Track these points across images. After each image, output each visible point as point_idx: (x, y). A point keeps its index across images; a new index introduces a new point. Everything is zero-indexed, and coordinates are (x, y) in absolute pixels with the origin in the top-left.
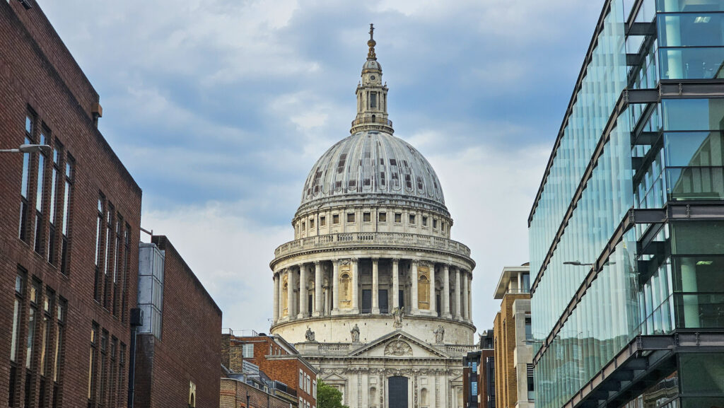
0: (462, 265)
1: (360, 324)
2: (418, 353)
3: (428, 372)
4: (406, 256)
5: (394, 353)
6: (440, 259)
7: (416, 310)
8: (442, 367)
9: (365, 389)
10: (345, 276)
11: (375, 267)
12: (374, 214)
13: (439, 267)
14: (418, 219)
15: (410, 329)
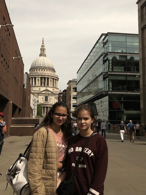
0: (57, 79)
1: (41, 87)
2: (50, 93)
3: (51, 96)
4: (48, 77)
5: (46, 92)
6: (54, 78)
7: (50, 86)
8: (54, 95)
9: (41, 98)
10: (38, 80)
11: (43, 79)
12: (43, 70)
13: (53, 79)
14: (50, 71)
15: (49, 89)
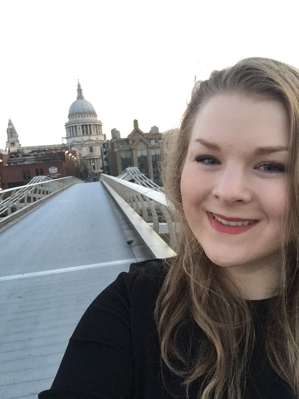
0: (100, 124)
1: (83, 137)
2: (94, 142)
3: (96, 146)
4: (90, 124)
5: (90, 143)
6: (96, 124)
7: (93, 134)
8: (98, 144)
9: (85, 150)
10: (79, 128)
11: (84, 126)
12: (83, 116)
14: (91, 116)
15: (92, 138)
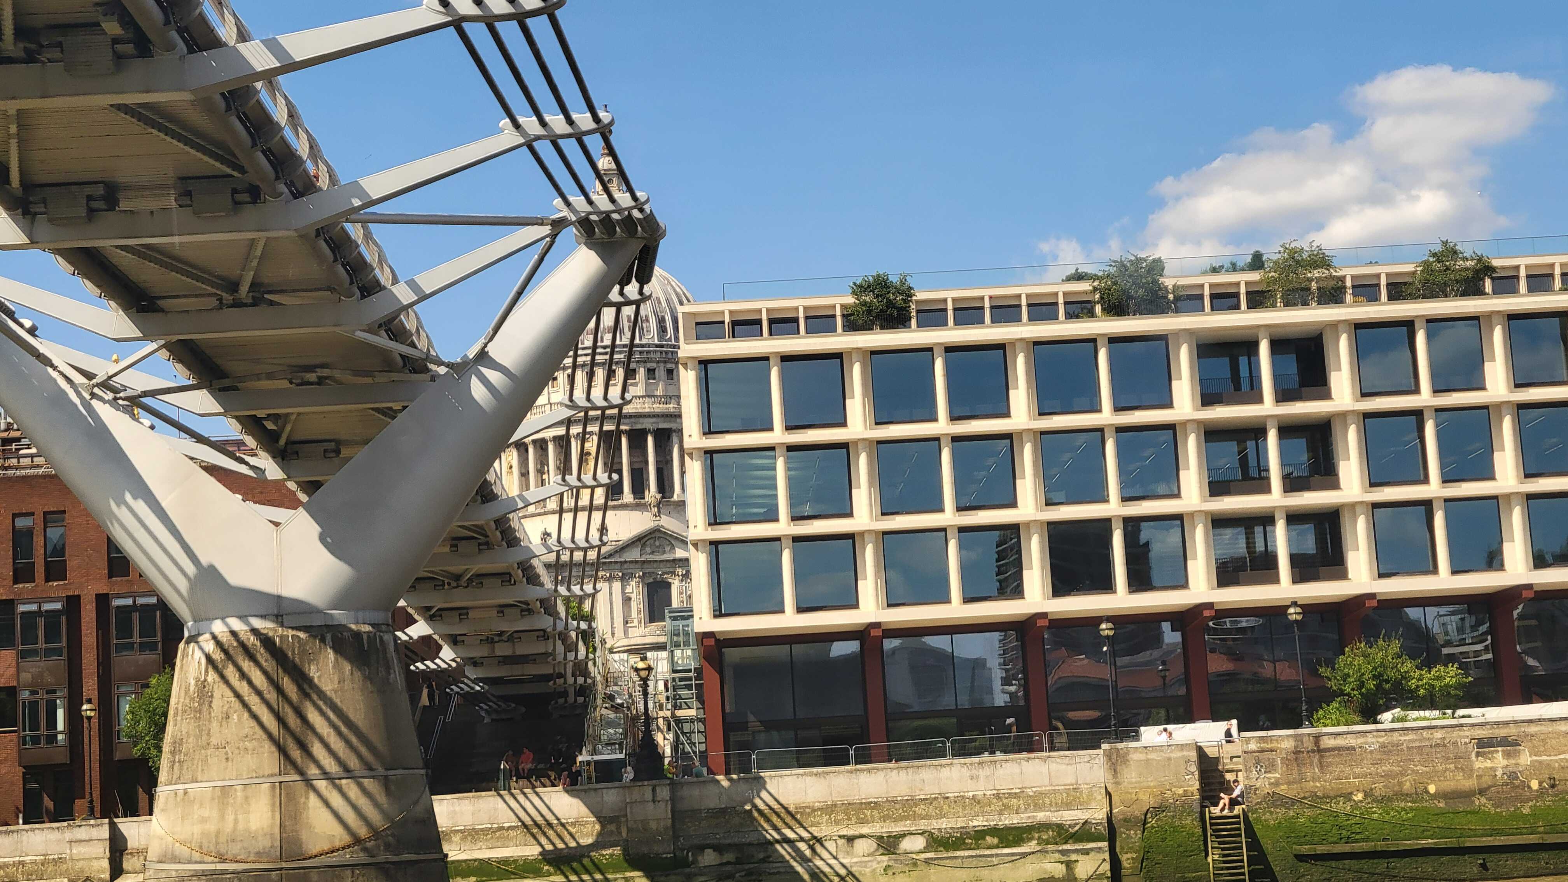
1: (609, 517)
5: (653, 553)
11: (624, 442)
